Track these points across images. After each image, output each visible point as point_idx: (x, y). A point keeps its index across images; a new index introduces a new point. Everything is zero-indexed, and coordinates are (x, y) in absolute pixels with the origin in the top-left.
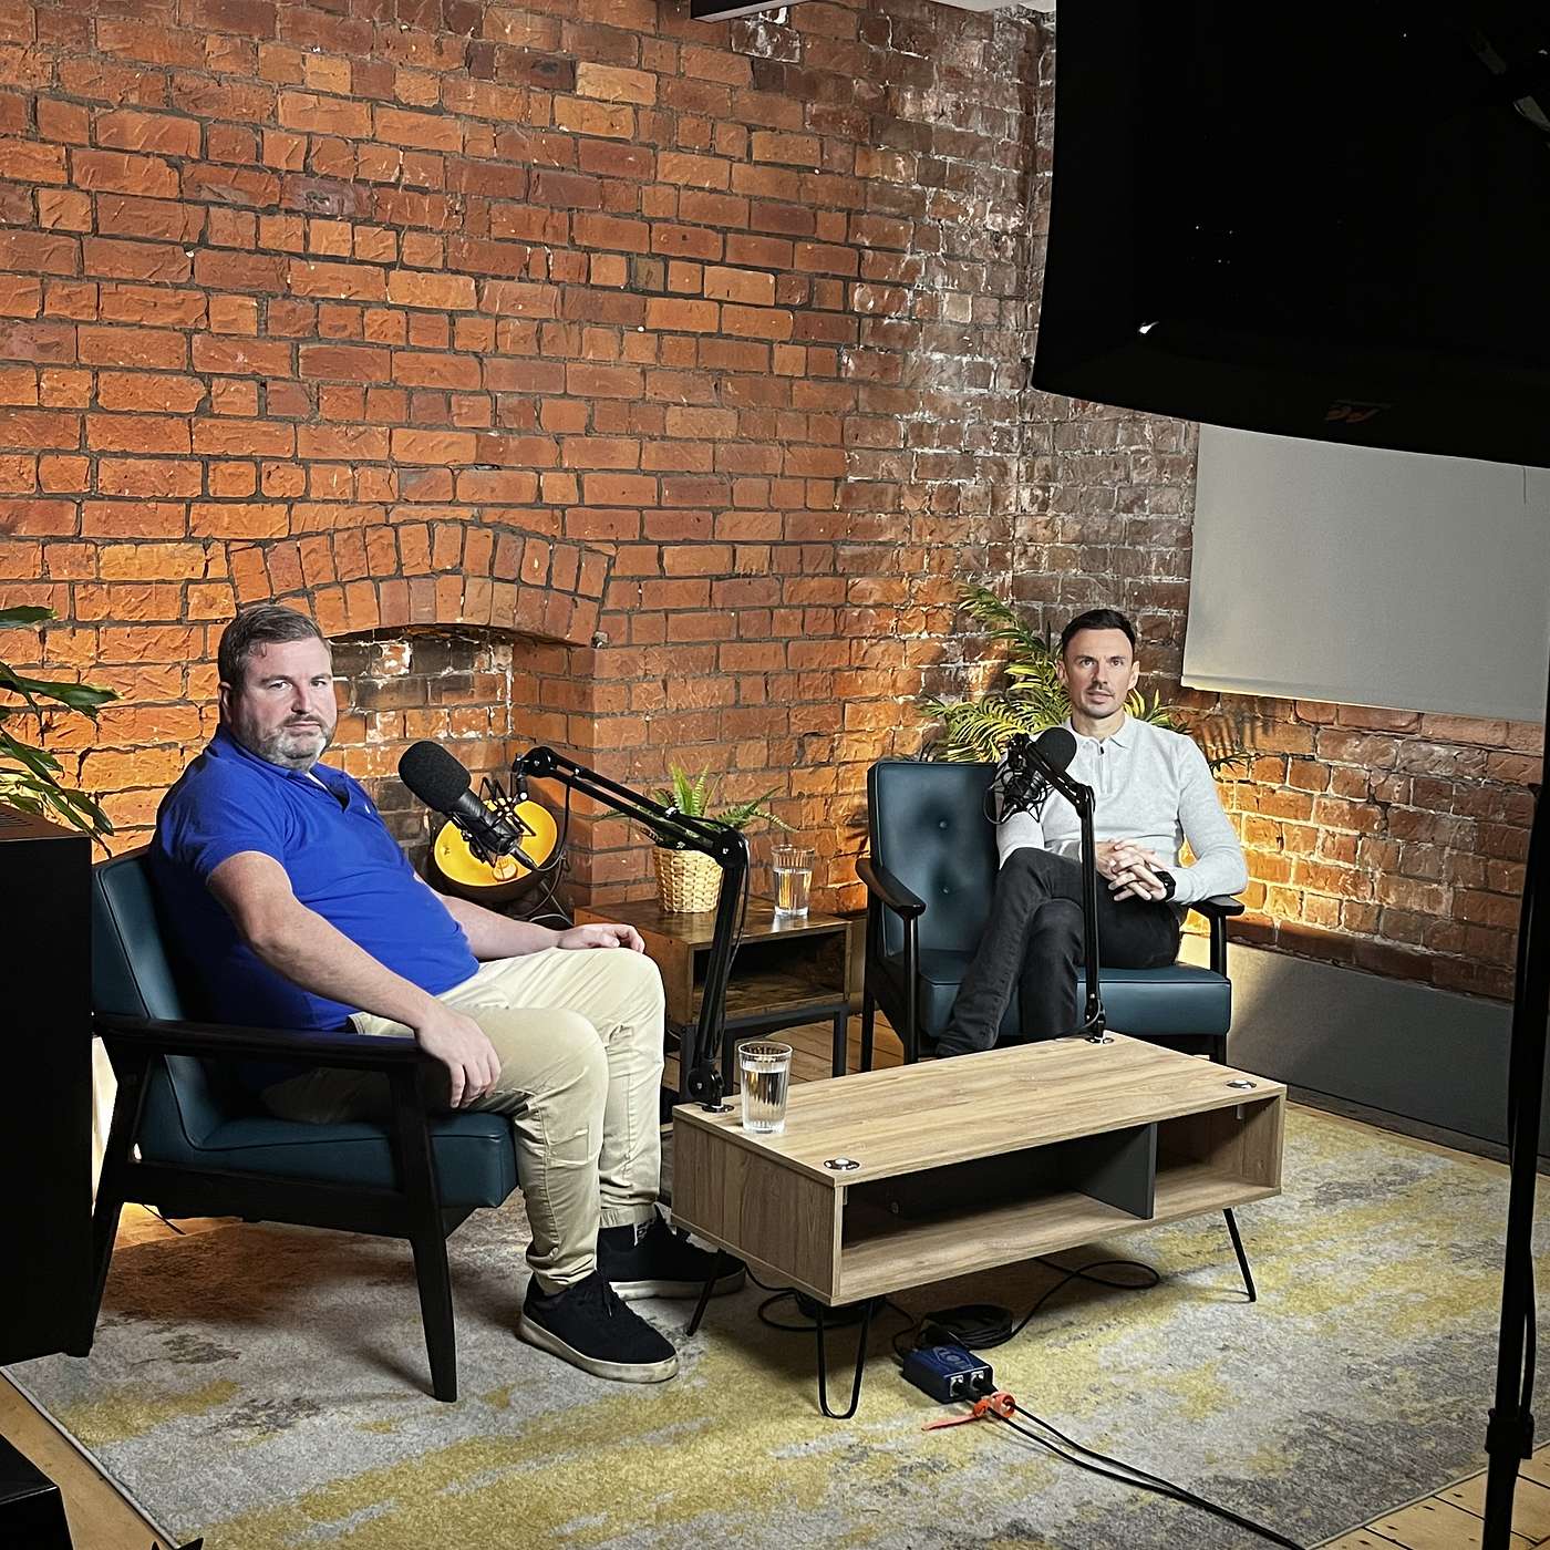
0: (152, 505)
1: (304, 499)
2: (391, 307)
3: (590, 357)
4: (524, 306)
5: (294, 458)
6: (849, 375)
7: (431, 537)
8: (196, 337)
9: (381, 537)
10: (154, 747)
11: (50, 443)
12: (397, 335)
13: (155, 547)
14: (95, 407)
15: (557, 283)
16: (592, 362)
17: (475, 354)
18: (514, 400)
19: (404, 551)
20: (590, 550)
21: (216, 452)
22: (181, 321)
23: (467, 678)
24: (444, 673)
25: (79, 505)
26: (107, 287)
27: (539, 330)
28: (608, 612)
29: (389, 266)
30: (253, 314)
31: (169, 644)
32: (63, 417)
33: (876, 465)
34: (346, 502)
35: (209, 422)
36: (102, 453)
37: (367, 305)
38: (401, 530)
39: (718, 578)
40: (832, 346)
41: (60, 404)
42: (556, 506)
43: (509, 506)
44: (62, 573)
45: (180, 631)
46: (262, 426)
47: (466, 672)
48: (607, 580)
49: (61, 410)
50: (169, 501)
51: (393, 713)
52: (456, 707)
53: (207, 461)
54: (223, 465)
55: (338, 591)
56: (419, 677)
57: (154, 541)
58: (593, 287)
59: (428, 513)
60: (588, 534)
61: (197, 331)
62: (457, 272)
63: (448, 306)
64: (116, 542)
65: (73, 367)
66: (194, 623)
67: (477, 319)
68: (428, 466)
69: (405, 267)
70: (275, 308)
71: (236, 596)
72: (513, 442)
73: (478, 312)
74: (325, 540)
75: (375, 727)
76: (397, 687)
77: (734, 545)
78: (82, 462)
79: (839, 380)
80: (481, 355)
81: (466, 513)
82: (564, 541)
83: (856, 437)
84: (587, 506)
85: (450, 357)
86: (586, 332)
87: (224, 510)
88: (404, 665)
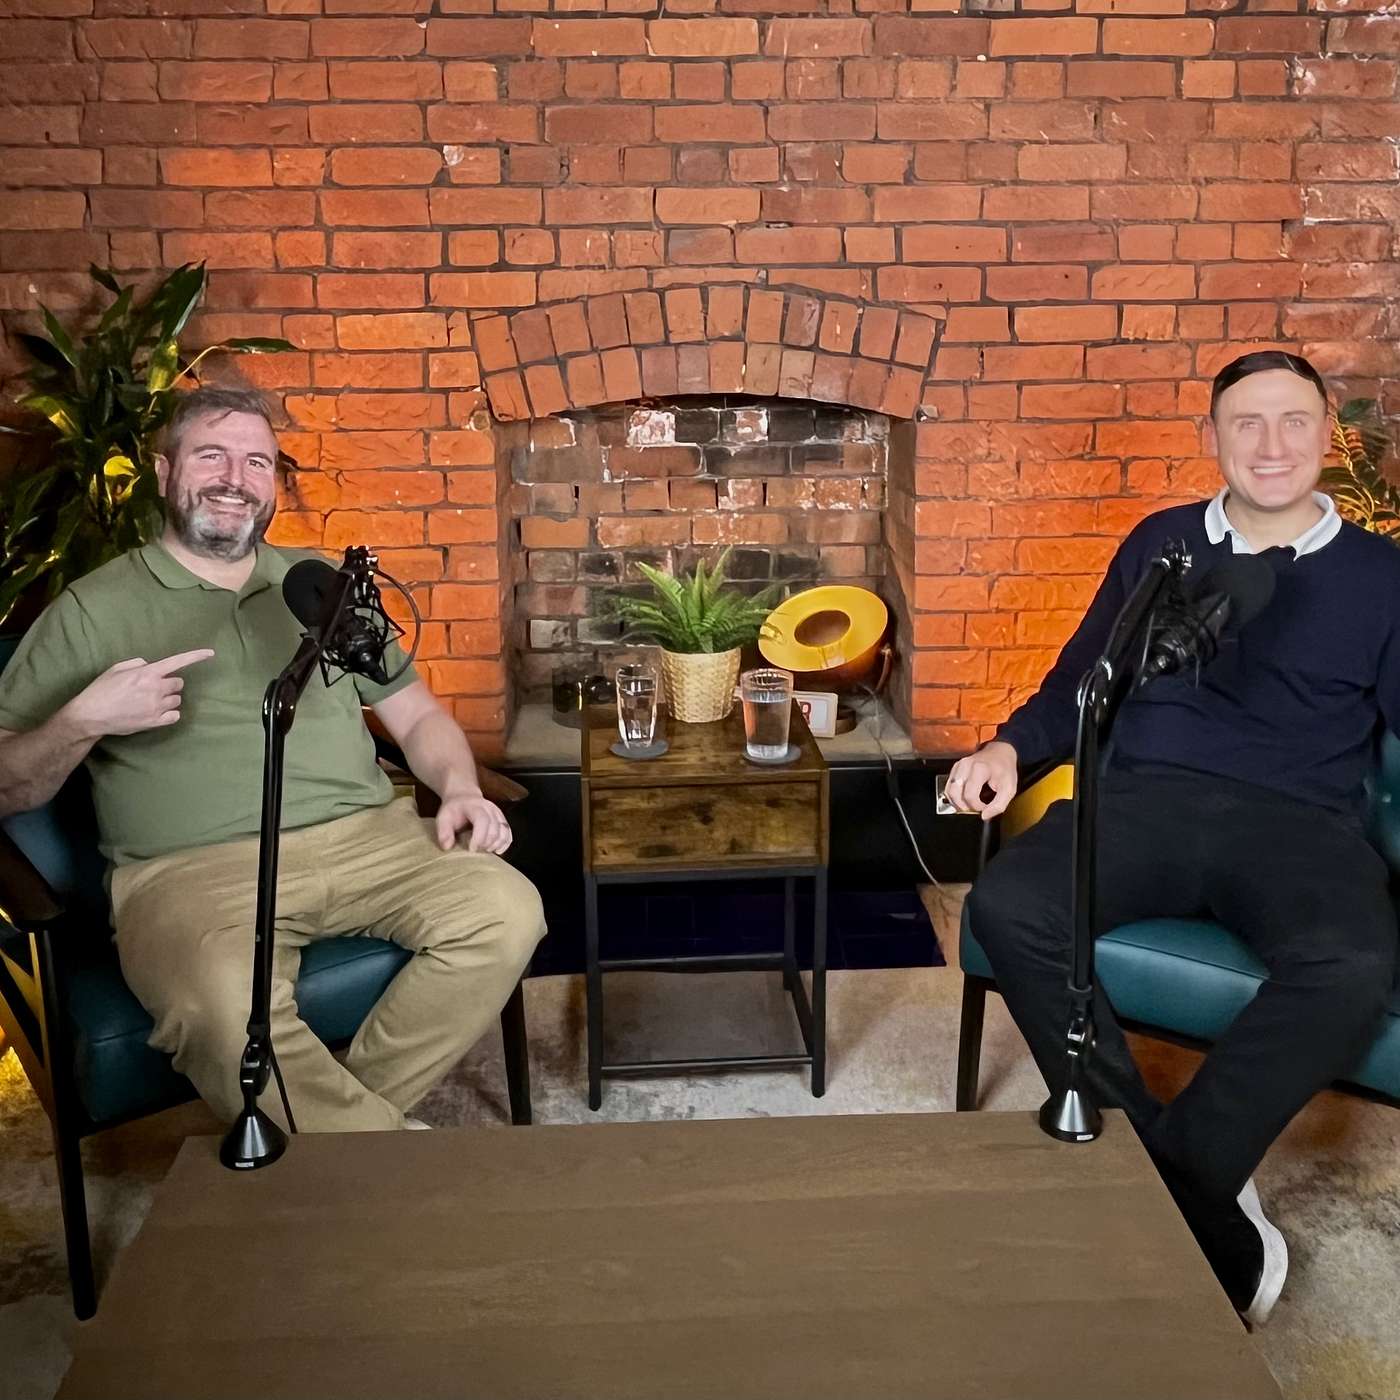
0: (388, 276)
1: (551, 267)
2: (653, 60)
3: (910, 94)
4: (821, 45)
5: (542, 225)
6: (1307, 91)
7: (705, 300)
8: (430, 108)
9: (643, 303)
10: (397, 509)
11: (287, 220)
12: (660, 89)
13: (393, 317)
14: (329, 182)
15: (867, 15)
16: (914, 101)
17: (759, 102)
18: (805, 151)
19: (672, 318)
20: (913, 313)
21: (456, 221)
22: (416, 94)
23: (834, 448)
24: (807, 442)
25: (315, 278)
26: (335, 66)
27: (841, 69)
28: (935, 384)
29: (649, 16)
30: (492, 81)
31: (410, 412)
32: (298, 195)
33: (1352, 202)
34: (602, 267)
35: (446, 193)
36: (339, 228)
37: (621, 60)
38: (668, 294)
39: (1096, 344)
40: (1278, 57)
41: (293, 183)
42: (863, 266)
43: (802, 266)
44: (302, 343)
45: (421, 398)
46: (505, 193)
47: (834, 441)
48: (936, 344)
49: (296, 188)
50: (405, 271)
51: (749, 480)
52: (823, 477)
53: (447, 230)
54: (462, 234)
55: (593, 358)
56: (780, 445)
57: (392, 311)
58: (917, 15)
59: (698, 276)
60: (907, 295)
61: (432, 102)
62: (735, 15)
63: (724, 53)
64: (354, 312)
65: (308, 145)
66: (437, 391)
67: (761, 64)
68: (702, 227)
69: (667, 15)
70: (513, 71)
71: (480, 365)
72: (806, 196)
73: (763, 55)
74: (577, 307)
75: (727, 495)
76: (753, 454)
77: (1119, 305)
78: (318, 237)
79: (1290, 98)
80: (765, 104)
81: (748, 275)
82: (876, 302)
83: (1318, 168)
84: (907, 264)
85: (726, 108)
86: (904, 67)
87: (464, 279)
88: (760, 433)
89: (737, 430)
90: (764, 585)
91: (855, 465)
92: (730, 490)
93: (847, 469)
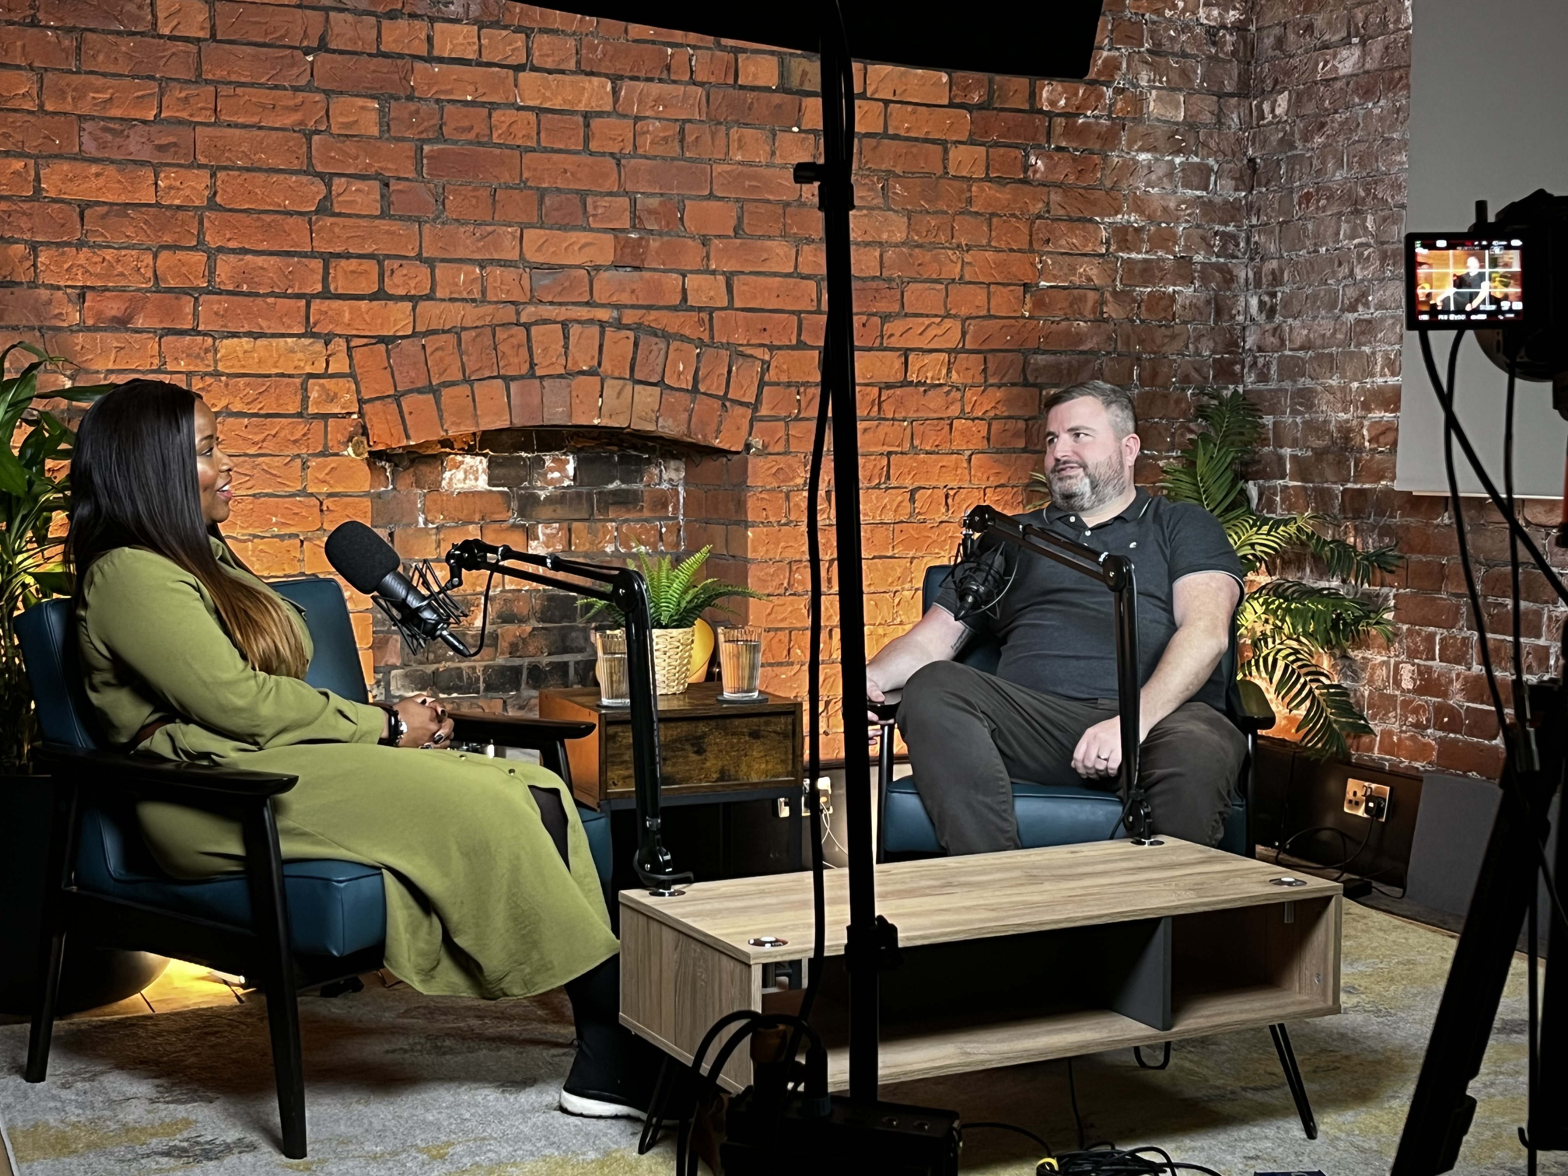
0: (270, 300)
1: (429, 297)
2: (520, 108)
3: (739, 158)
4: (665, 107)
5: (419, 257)
6: (1038, 176)
7: (566, 337)
8: (316, 138)
9: (512, 336)
10: (273, 537)
11: (168, 239)
12: (527, 136)
13: (274, 342)
14: (212, 204)
15: (702, 84)
16: (739, 163)
17: (612, 155)
18: (654, 202)
19: (537, 351)
20: (743, 355)
21: (338, 250)
22: (302, 123)
23: (635, 492)
24: (611, 486)
25: (196, 299)
26: (224, 90)
27: (682, 131)
28: (762, 419)
29: (518, 68)
30: (374, 116)
31: (289, 437)
32: (180, 215)
33: (1073, 270)
34: (474, 300)
35: (329, 221)
36: (220, 250)
37: (493, 106)
38: (534, 329)
39: (889, 386)
40: (1016, 146)
41: (177, 202)
42: (701, 309)
43: (650, 307)
44: (179, 364)
45: (300, 423)
46: (384, 225)
47: (634, 486)
48: (762, 384)
49: (179, 207)
50: (285, 296)
51: (557, 525)
52: (626, 521)
53: (327, 258)
54: (343, 262)
55: (465, 389)
56: (584, 490)
57: (273, 336)
58: (742, 87)
59: (563, 313)
60: (739, 338)
61: (318, 132)
62: (592, 74)
63: (581, 107)
64: (235, 335)
65: (190, 166)
66: (316, 416)
67: (613, 120)
68: (562, 267)
69: (534, 69)
70: (396, 109)
71: (358, 392)
72: (654, 244)
73: (614, 113)
74: (451, 338)
75: (537, 538)
76: (560, 499)
77: (906, 352)
78: (200, 257)
79: (1025, 181)
80: (618, 156)
81: (603, 314)
82: (712, 345)
83: (1048, 241)
84: (737, 309)
85: (584, 158)
86: (734, 133)
87: (345, 306)
88: (568, 477)
89: (546, 474)
90: (572, 628)
91: (653, 509)
92: (540, 535)
93: (646, 514)
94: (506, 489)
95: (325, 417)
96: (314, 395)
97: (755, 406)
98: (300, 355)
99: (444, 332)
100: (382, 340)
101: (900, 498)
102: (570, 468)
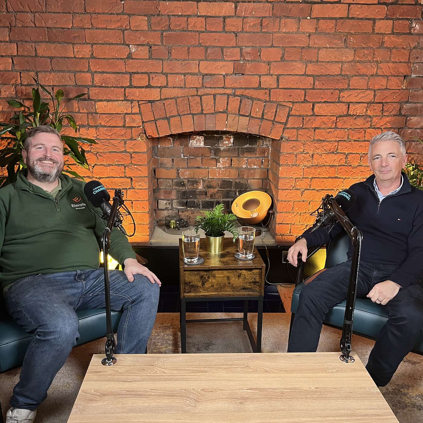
0: (113, 89)
1: (165, 87)
2: (199, 16)
3: (284, 31)
4: (255, 12)
5: (162, 73)
6: (416, 31)
7: (215, 100)
8: (126, 32)
9: (195, 100)
10: (116, 165)
11: (78, 69)
12: (201, 27)
13: (114, 103)
14: (92, 57)
15: (271, 2)
16: (284, 33)
17: (234, 32)
18: (249, 50)
19: (204, 105)
20: (282, 105)
21: (134, 71)
22: (121, 26)
23: (254, 148)
24: (246, 146)
25: (88, 89)
26: (94, 16)
28: (288, 128)
29: (198, 1)
30: (146, 23)
31: (120, 134)
32: (82, 61)
34: (181, 87)
35: (131, 61)
36: (96, 72)
37: (189, 16)
38: (203, 97)
40: (408, 19)
41: (80, 56)
42: (266, 89)
43: (247, 88)
44: (84, 110)
45: (123, 129)
46: (150, 62)
48: (289, 115)
49: (81, 58)
50: (117, 87)
51: (227, 158)
52: (250, 158)
53: (131, 74)
54: (136, 75)
55: (178, 118)
56: (236, 147)
57: (113, 101)
58: (287, 2)
59: (213, 91)
60: (281, 99)
61: (126, 30)
63: (222, 14)
64: (101, 101)
65: (84, 44)
66: (128, 127)
67: (235, 19)
68: (214, 75)
70: (154, 20)
71: (142, 119)
72: (248, 65)
73: (236, 16)
74: (174, 101)
75: (220, 162)
76: (228, 150)
77: (349, 104)
78: (89, 75)
79: (410, 34)
80: (236, 33)
81: (229, 91)
82: (270, 101)
83: (417, 58)
84: (280, 88)
85: (224, 34)
86: (282, 21)
87: (137, 91)
88: (231, 143)
89: (223, 142)
90: (231, 191)
91: (260, 154)
92: (221, 161)
93: (257, 155)
94: (210, 146)
95: (131, 127)
96: (127, 120)
97: (286, 124)
98: (122, 107)
99: (171, 99)
100: (150, 101)
101: (342, 157)
102: (232, 140)
